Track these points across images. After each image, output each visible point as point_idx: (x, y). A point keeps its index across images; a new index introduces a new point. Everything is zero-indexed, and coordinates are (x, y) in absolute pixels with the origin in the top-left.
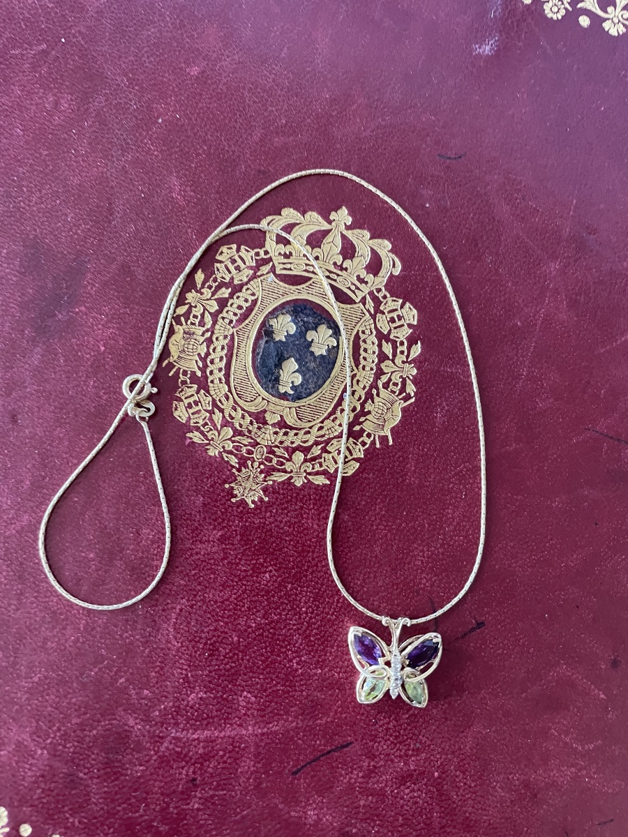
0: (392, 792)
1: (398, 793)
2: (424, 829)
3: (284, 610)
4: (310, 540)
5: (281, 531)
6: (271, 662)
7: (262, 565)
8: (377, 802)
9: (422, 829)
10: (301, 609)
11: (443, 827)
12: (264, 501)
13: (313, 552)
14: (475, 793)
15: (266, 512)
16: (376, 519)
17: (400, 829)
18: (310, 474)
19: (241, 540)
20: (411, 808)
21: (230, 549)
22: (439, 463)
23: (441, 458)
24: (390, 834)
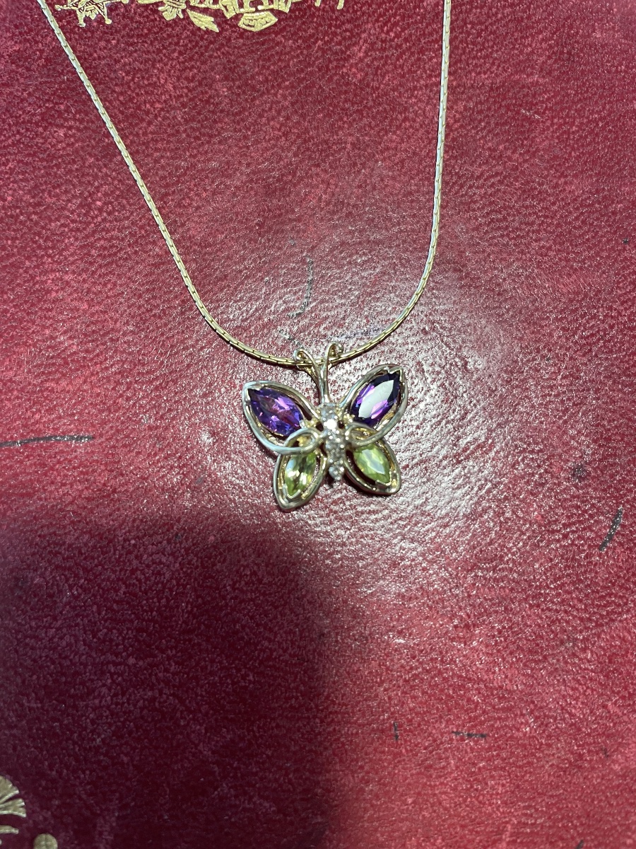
0: (125, 540)
1: (135, 545)
2: (156, 622)
3: (66, 192)
4: (152, 104)
5: (112, 75)
6: (12, 265)
7: (60, 114)
8: (94, 547)
9: (152, 620)
10: (94, 201)
11: (190, 631)
12: (104, 24)
13: (150, 123)
14: (264, 594)
15: (100, 40)
16: (270, 109)
17: (115, 606)
18: (193, 8)
19: (44, 66)
20: (147, 579)
21: (22, 75)
22: (406, 60)
23: (413, 54)
24: (95, 608)
